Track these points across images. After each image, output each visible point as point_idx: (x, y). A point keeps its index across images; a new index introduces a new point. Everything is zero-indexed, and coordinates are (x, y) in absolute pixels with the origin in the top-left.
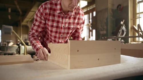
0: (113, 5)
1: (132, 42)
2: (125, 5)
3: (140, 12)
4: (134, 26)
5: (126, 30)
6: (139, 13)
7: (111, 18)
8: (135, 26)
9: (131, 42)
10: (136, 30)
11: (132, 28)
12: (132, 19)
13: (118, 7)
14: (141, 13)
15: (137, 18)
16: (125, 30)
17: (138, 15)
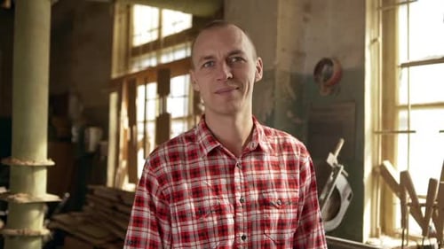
0: (299, 55)
1: (377, 236)
2: (348, 64)
3: (412, 103)
4: (387, 164)
5: (349, 191)
6: (406, 107)
7: (289, 114)
8: (392, 162)
9: (371, 236)
10: (395, 182)
11: (378, 170)
12: (378, 133)
13: (318, 68)
14: (415, 106)
15: (398, 132)
16: (345, 190)
17: (402, 115)
